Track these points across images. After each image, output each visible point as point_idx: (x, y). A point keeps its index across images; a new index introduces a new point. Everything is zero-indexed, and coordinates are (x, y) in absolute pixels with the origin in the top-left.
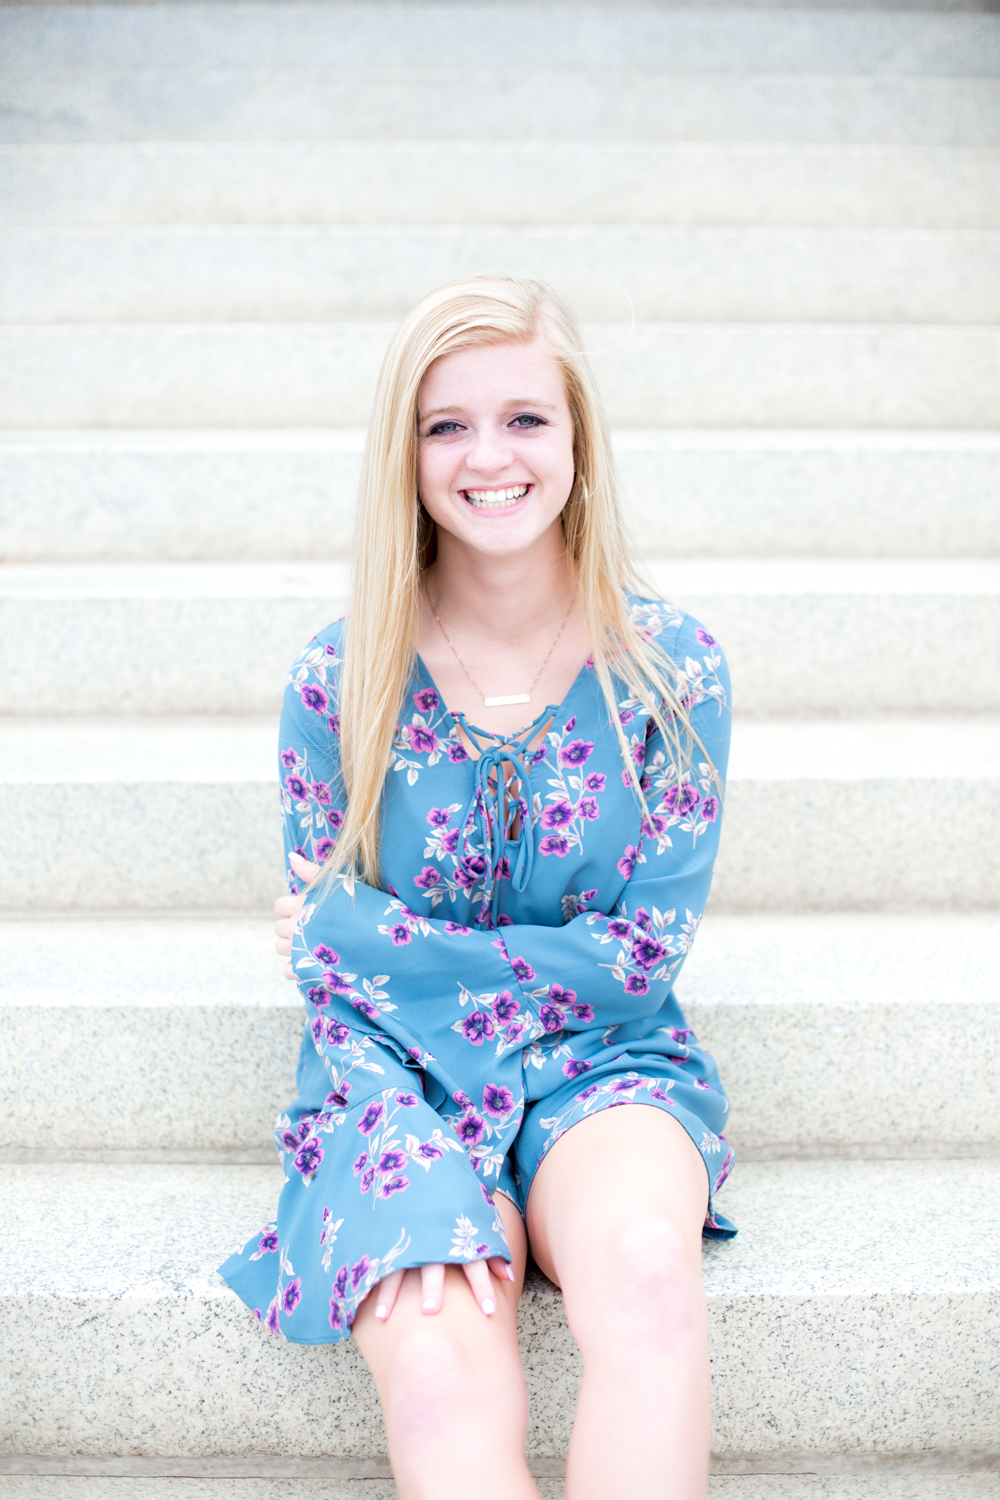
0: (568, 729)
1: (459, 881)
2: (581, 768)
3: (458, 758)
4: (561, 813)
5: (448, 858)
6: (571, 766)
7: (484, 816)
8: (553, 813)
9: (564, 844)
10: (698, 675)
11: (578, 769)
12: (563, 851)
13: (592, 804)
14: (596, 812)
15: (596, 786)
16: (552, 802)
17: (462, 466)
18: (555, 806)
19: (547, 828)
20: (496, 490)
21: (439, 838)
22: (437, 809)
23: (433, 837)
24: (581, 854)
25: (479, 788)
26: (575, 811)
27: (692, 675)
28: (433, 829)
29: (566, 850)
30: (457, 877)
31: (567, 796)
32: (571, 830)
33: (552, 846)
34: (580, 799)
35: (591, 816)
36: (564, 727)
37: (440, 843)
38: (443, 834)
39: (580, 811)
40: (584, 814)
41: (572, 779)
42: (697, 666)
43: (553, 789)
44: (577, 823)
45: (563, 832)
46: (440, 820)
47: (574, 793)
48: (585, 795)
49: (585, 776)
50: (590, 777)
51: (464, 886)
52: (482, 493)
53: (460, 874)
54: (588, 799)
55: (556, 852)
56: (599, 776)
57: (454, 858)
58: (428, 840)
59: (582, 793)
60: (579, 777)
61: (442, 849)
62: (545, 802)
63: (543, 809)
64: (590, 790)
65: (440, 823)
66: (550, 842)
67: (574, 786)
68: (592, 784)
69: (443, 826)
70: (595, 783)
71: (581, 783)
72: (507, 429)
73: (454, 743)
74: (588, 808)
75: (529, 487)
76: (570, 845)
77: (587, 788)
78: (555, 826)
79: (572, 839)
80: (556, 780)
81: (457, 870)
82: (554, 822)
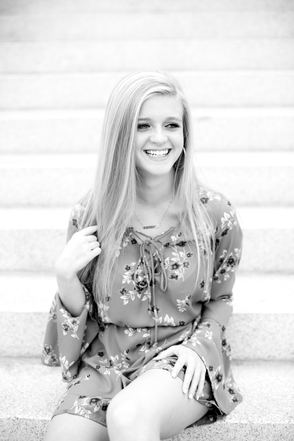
0: (179, 236)
1: (136, 291)
2: (184, 249)
3: (134, 243)
4: (176, 266)
5: (131, 282)
6: (180, 248)
7: (144, 266)
8: (173, 265)
9: (177, 277)
10: (229, 219)
11: (183, 249)
12: (177, 279)
13: (188, 263)
14: (189, 266)
15: (189, 256)
16: (173, 261)
17: (148, 140)
18: (174, 263)
19: (171, 271)
20: (160, 150)
21: (128, 276)
22: (127, 265)
23: (126, 275)
24: (183, 281)
25: (141, 255)
26: (181, 265)
27: (227, 219)
28: (126, 272)
29: (178, 279)
30: (135, 289)
31: (179, 259)
32: (180, 272)
33: (172, 277)
34: (184, 261)
35: (187, 267)
36: (177, 235)
37: (129, 277)
38: (130, 274)
39: (183, 265)
40: (185, 266)
41: (181, 253)
42: (229, 216)
43: (174, 257)
44: (182, 269)
45: (176, 272)
46: (128, 268)
47: (181, 259)
48: (186, 259)
49: (186, 252)
50: (188, 253)
51: (138, 293)
52: (155, 152)
53: (136, 288)
54: (186, 261)
55: (174, 280)
56: (191, 253)
57: (134, 282)
58: (124, 276)
59: (185, 259)
60: (184, 252)
61: (129, 279)
62: (170, 261)
63: (170, 264)
64: (187, 258)
65: (128, 270)
66: (172, 276)
67: (182, 256)
68: (188, 256)
69: (129, 271)
70: (189, 255)
71: (184, 255)
72: (165, 128)
73: (132, 238)
74: (186, 264)
75: (170, 150)
76: (179, 277)
77: (186, 257)
78: (174, 270)
79: (180, 275)
80: (175, 253)
81: (135, 287)
82: (173, 269)
